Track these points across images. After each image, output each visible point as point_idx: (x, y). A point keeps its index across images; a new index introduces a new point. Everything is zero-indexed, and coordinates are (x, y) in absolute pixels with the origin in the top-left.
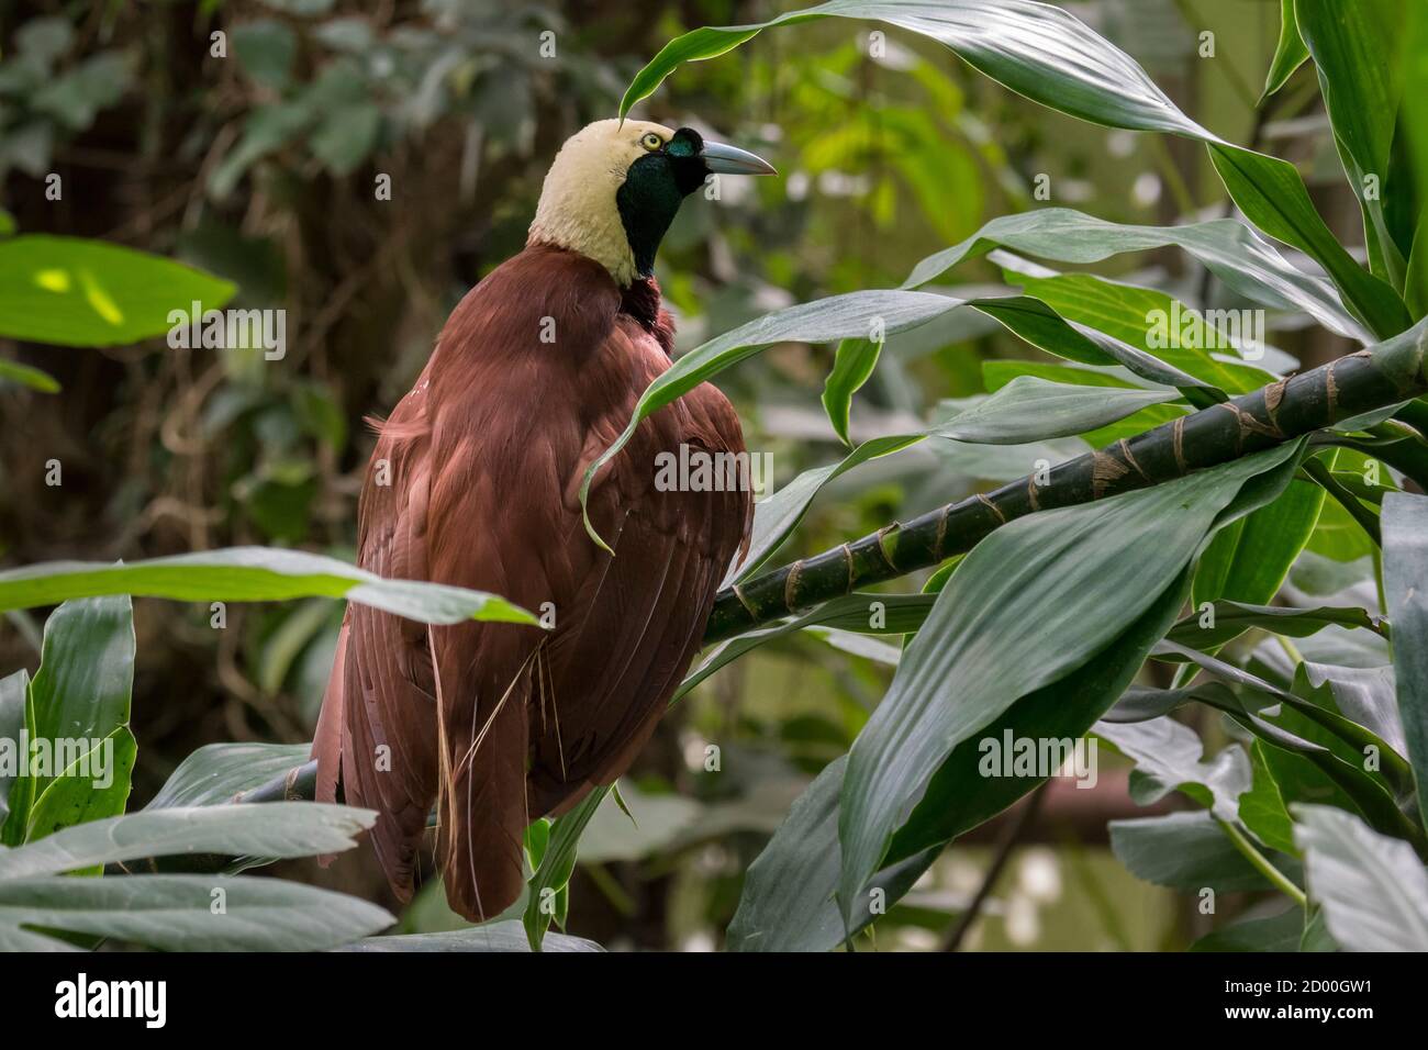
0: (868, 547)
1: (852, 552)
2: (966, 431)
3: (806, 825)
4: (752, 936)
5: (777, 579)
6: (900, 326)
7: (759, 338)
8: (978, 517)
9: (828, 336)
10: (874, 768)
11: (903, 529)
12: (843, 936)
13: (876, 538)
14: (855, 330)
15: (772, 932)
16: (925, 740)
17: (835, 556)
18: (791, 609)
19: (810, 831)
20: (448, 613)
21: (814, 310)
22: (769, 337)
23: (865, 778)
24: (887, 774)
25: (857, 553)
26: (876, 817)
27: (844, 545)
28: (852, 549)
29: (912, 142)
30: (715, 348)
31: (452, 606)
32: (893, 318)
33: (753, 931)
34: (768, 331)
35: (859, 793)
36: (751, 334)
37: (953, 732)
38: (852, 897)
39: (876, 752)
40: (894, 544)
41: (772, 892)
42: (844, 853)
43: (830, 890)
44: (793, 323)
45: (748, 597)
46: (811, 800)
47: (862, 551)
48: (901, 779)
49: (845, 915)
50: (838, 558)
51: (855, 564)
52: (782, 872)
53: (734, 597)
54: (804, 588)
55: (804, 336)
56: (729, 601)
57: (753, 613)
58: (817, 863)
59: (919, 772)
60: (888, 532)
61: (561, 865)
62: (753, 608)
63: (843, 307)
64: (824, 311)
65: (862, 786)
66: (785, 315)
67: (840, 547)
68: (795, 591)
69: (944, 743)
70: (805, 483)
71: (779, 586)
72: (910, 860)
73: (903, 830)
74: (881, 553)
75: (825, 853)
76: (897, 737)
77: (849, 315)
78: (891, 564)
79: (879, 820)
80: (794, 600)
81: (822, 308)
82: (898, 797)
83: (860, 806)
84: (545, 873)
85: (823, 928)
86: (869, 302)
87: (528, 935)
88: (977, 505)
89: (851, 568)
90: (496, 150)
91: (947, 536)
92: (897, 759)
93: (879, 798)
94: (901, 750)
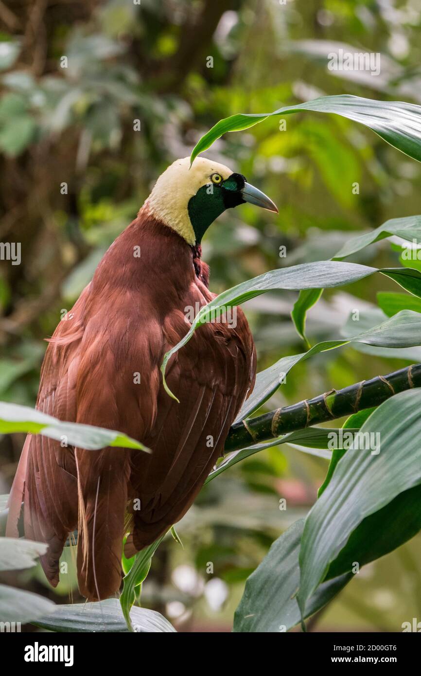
0: (318, 402)
1: (309, 405)
2: (373, 339)
3: (280, 556)
4: (248, 616)
5: (267, 418)
6: (341, 282)
7: (262, 286)
8: (379, 388)
9: (301, 286)
10: (319, 528)
11: (337, 393)
12: (299, 619)
13: (322, 397)
14: (316, 284)
15: (259, 615)
16: (348, 513)
17: (299, 407)
18: (274, 435)
19: (282, 559)
20: (95, 442)
21: (293, 271)
22: (268, 285)
23: (314, 533)
24: (326, 532)
25: (311, 406)
26: (320, 555)
27: (305, 401)
28: (309, 403)
29: (321, 142)
30: (238, 290)
31: (97, 439)
32: (337, 277)
33: (249, 613)
34: (267, 281)
35: (311, 542)
36: (258, 283)
37: (364, 510)
38: (306, 599)
39: (321, 519)
40: (333, 401)
41: (260, 592)
42: (302, 574)
43: (292, 593)
44: (281, 278)
45: (251, 427)
46: (283, 542)
47: (315, 404)
48: (334, 534)
49: (302, 609)
50: (301, 408)
51: (310, 411)
52: (266, 582)
53: (244, 428)
54: (282, 423)
55: (289, 286)
56: (240, 428)
57: (254, 436)
58: (286, 578)
59: (345, 531)
60: (330, 394)
61: (141, 570)
62: (254, 434)
63: (309, 270)
64: (298, 272)
65: (313, 537)
66: (277, 273)
67: (302, 402)
68: (277, 425)
69: (359, 516)
70: (284, 364)
71: (269, 422)
72: (337, 578)
73: (334, 562)
74: (325, 406)
75: (290, 573)
76: (333, 511)
77: (312, 275)
78: (331, 412)
79: (322, 557)
80: (276, 430)
81: (298, 270)
82: (333, 545)
83: (311, 549)
84: (132, 575)
85: (288, 615)
86: (324, 268)
87: (123, 609)
88: (379, 381)
89: (308, 414)
90: (98, 146)
91: (361, 399)
92: (332, 523)
93: (322, 545)
94: (335, 519)
